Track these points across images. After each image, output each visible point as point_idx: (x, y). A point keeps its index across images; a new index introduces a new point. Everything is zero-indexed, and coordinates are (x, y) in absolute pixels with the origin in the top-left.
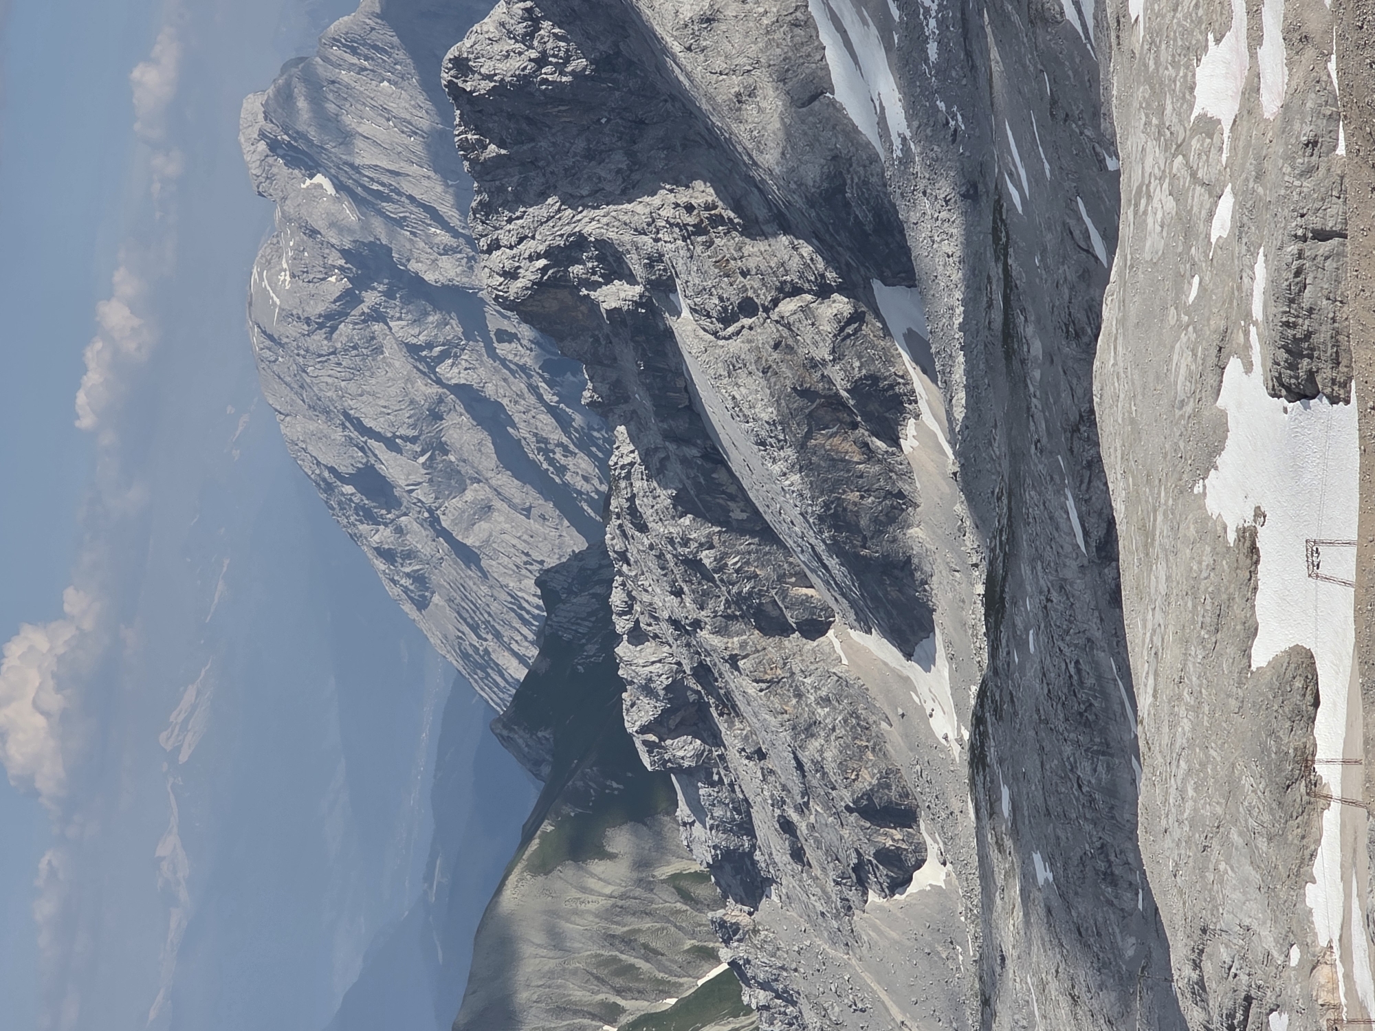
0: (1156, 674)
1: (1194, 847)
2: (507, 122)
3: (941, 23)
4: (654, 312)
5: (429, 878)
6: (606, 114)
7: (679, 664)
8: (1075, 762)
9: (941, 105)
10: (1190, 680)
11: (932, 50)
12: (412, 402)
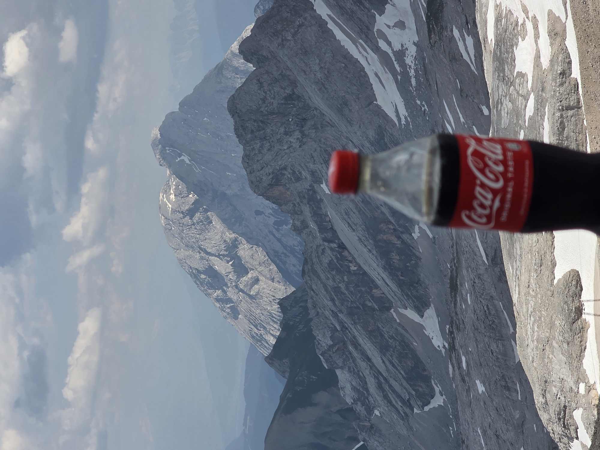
0: (519, 285)
1: (539, 350)
2: (253, 123)
3: (416, 71)
4: (315, 192)
5: (245, 424)
6: (291, 117)
7: (335, 327)
8: (490, 344)
9: (419, 102)
10: (532, 286)
11: (413, 81)
12: (225, 241)
